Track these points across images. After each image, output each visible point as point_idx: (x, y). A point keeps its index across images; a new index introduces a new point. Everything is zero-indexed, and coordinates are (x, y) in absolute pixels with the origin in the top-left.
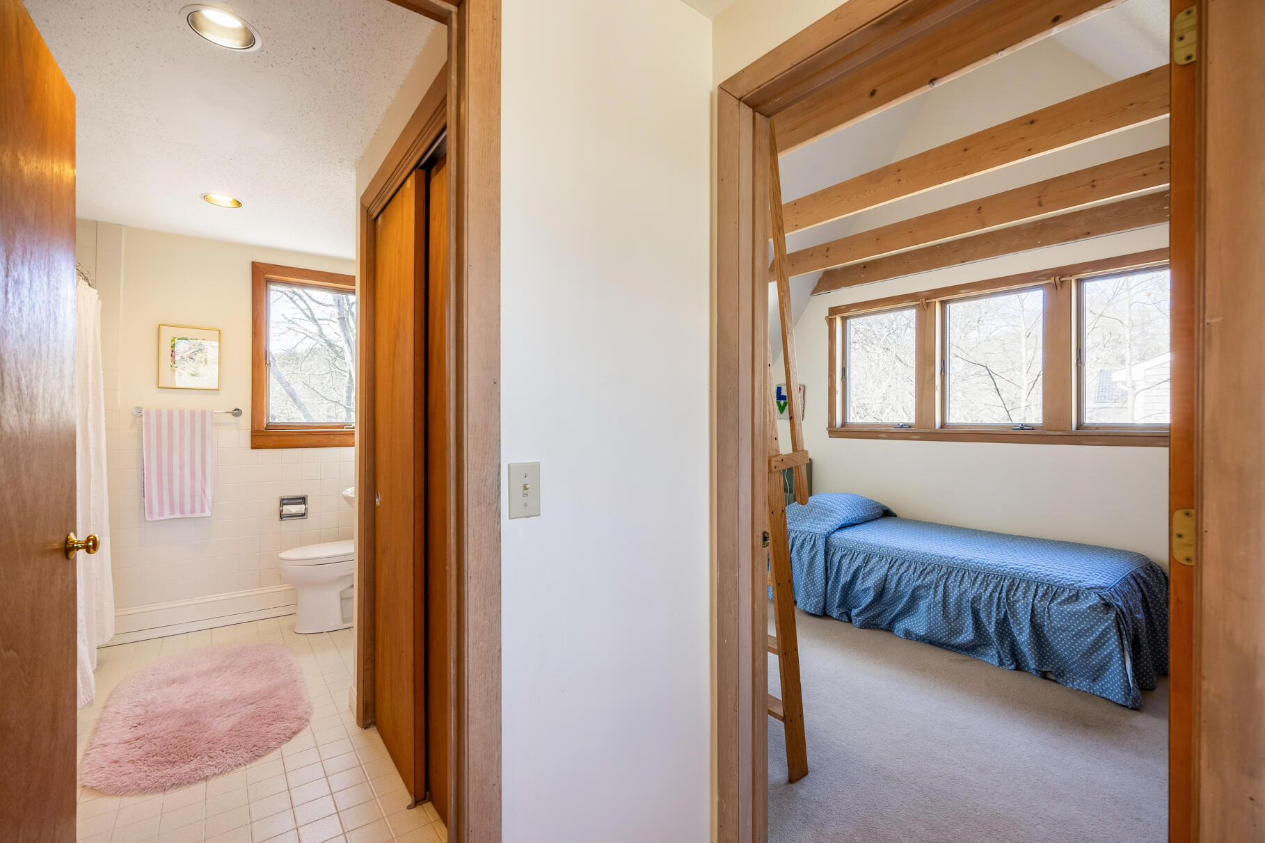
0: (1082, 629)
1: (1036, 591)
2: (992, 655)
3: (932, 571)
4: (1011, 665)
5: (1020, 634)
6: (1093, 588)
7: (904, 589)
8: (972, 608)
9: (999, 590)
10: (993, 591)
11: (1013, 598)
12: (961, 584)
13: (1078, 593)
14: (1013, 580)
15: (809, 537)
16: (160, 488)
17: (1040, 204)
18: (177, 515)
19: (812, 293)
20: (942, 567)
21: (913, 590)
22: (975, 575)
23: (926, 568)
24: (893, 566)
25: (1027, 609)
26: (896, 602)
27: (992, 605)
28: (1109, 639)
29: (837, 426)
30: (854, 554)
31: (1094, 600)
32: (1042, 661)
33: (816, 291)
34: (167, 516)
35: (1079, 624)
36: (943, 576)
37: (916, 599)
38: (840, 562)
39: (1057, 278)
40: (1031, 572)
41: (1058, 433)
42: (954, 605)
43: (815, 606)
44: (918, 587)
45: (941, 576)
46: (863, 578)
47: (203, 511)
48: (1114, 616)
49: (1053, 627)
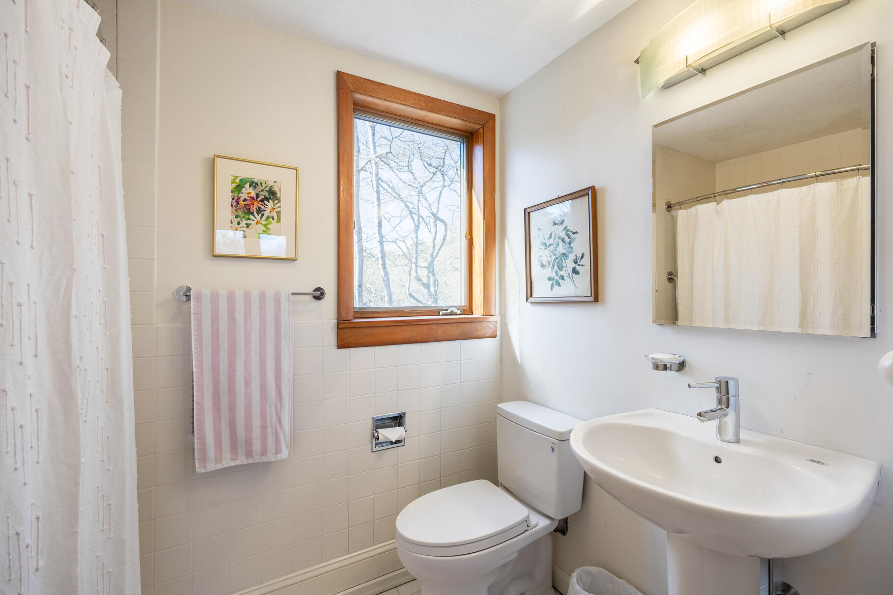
16: (217, 420)
18: (242, 460)
34: (227, 463)
47: (278, 451)
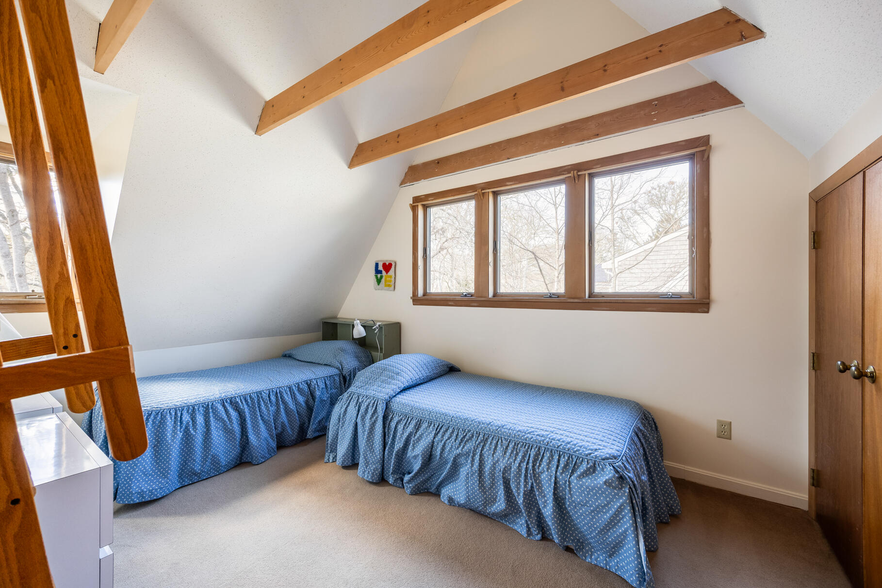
0: (600, 505)
1: (559, 461)
2: (520, 525)
3: (471, 438)
4: (537, 534)
5: (545, 506)
6: (607, 459)
7: (447, 456)
8: (504, 478)
9: (526, 459)
10: (521, 461)
11: (538, 469)
12: (494, 453)
13: (595, 464)
14: (539, 449)
15: (373, 402)
17: (563, 89)
19: (401, 185)
20: (479, 434)
21: (455, 458)
22: (507, 443)
23: (466, 434)
24: (439, 431)
25: (551, 481)
26: (442, 467)
27: (520, 475)
28: (624, 517)
29: (419, 296)
30: (408, 420)
31: (609, 474)
32: (564, 534)
33: (403, 183)
35: (596, 500)
36: (479, 443)
37: (458, 466)
38: (396, 427)
39: (575, 172)
40: (553, 439)
41: (576, 301)
42: (489, 474)
43: (373, 474)
44: (458, 455)
45: (478, 444)
46: (413, 445)
48: (628, 491)
49: (574, 502)
